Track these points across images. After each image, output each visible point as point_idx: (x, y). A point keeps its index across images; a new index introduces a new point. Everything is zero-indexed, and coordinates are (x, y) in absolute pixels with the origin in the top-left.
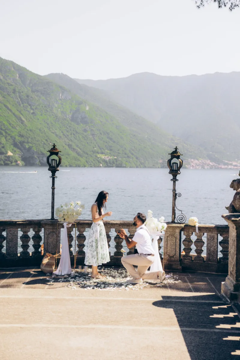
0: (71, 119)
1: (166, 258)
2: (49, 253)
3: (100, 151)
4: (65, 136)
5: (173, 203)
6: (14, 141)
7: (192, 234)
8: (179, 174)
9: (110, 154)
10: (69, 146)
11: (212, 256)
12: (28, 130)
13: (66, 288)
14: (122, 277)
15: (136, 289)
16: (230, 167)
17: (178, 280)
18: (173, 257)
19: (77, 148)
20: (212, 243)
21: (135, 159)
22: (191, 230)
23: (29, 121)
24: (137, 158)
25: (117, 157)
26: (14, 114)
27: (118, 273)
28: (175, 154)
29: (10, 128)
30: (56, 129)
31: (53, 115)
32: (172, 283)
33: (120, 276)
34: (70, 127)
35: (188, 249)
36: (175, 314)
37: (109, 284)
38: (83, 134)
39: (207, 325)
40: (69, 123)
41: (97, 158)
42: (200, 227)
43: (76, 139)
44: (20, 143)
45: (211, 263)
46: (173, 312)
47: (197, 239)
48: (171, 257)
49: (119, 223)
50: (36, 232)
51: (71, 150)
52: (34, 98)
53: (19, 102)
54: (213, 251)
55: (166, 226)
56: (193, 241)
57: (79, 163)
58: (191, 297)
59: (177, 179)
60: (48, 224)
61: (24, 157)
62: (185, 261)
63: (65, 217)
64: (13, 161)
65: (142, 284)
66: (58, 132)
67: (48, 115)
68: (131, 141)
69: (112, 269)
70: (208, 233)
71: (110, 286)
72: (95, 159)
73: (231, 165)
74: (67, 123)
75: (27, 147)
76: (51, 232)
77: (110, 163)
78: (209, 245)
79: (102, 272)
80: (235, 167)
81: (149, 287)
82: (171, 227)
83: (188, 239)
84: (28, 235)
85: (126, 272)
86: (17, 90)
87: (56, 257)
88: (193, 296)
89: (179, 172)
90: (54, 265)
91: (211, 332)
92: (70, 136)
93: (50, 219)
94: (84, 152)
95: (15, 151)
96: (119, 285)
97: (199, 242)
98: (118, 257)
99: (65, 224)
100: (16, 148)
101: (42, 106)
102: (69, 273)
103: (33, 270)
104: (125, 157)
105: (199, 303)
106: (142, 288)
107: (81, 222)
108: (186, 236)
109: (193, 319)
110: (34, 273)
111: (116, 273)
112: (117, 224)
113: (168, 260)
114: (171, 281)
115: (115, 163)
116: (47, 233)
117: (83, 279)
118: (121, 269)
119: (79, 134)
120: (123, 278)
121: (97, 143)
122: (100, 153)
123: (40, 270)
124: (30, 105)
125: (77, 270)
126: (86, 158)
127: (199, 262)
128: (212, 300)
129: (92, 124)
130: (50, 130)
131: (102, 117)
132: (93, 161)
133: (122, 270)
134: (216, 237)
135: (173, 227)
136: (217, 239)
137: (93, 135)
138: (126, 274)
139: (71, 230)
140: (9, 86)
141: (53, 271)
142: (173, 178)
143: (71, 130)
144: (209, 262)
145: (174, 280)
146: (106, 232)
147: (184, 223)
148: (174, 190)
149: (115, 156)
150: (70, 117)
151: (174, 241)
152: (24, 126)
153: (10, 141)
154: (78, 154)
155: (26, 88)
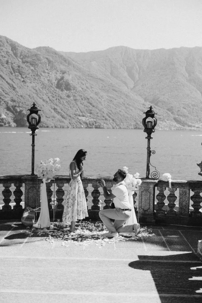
0: (56, 86)
1: (140, 211)
2: (30, 207)
3: (81, 114)
4: (51, 101)
5: (147, 159)
6: (7, 105)
7: (165, 189)
8: (154, 132)
9: (90, 116)
10: (55, 109)
11: (184, 210)
12: (19, 96)
13: (44, 242)
14: (98, 231)
15: (112, 243)
16: (193, 128)
17: (152, 234)
18: (147, 211)
19: (62, 112)
20: (184, 198)
21: (111, 121)
22: (164, 185)
23: (20, 88)
24: (113, 120)
25: (96, 119)
26: (7, 82)
27: (95, 226)
28: (150, 113)
29: (4, 94)
30: (43, 95)
31: (41, 83)
32: (146, 236)
33: (97, 229)
34: (55, 93)
35: (161, 203)
36: (153, 277)
37: (86, 238)
38: (67, 99)
39: (187, 290)
40: (54, 90)
41: (79, 120)
42: (173, 183)
43: (61, 104)
44: (12, 107)
45: (183, 216)
46: (150, 274)
47: (170, 194)
48: (145, 211)
49: (96, 178)
50: (17, 187)
51: (57, 113)
52: (24, 68)
53: (12, 72)
54: (185, 206)
55: (140, 181)
56: (166, 196)
57: (63, 124)
58: (168, 256)
59: (151, 137)
60: (29, 180)
61: (15, 119)
62: (159, 214)
63: (45, 173)
64: (7, 123)
65: (118, 238)
66: (45, 97)
67: (36, 83)
68: (108, 106)
69: (90, 222)
70: (180, 188)
71: (87, 239)
72: (77, 121)
73: (194, 126)
74: (53, 89)
75: (18, 110)
76: (31, 187)
77: (90, 125)
78: (182, 200)
79: (79, 225)
80: (198, 129)
81: (124, 241)
82: (145, 182)
83: (162, 194)
84: (9, 190)
85: (102, 225)
86: (10, 61)
87: (36, 211)
88: (170, 256)
89: (153, 130)
90: (34, 219)
91: (191, 298)
92: (55, 101)
93: (31, 174)
94: (67, 115)
95: (8, 114)
96: (95, 239)
97: (172, 197)
98: (95, 210)
99: (44, 180)
100: (9, 112)
101: (31, 75)
102: (48, 226)
103: (15, 223)
104: (103, 120)
105: (176, 264)
106: (117, 242)
107: (60, 177)
108: (160, 191)
109: (172, 283)
110: (15, 226)
111: (93, 226)
112: (94, 179)
113: (142, 214)
114: (145, 235)
115: (95, 124)
116: (28, 188)
117: (61, 233)
118: (98, 222)
119: (63, 99)
120: (100, 231)
121: (78, 107)
122: (82, 116)
123: (21, 223)
124: (21, 74)
125: (56, 223)
126: (69, 120)
127: (171, 215)
128: (189, 260)
129: (75, 91)
130: (38, 96)
131: (83, 84)
132: (75, 123)
133: (98, 224)
134: (188, 192)
135: (147, 183)
136: (189, 194)
137: (75, 100)
138: (102, 228)
139: (50, 185)
140: (3, 57)
141: (32, 224)
142: (148, 136)
143: (56, 96)
144: (181, 216)
145: (148, 233)
146: (84, 187)
147: (158, 179)
148: (149, 148)
149: (94, 119)
150: (55, 85)
151: (149, 196)
152: (15, 92)
153: (3, 105)
154: (63, 117)
155: (17, 59)
